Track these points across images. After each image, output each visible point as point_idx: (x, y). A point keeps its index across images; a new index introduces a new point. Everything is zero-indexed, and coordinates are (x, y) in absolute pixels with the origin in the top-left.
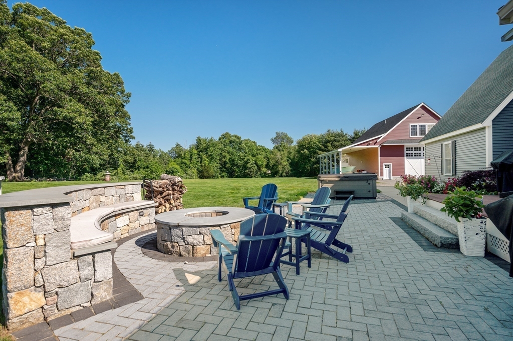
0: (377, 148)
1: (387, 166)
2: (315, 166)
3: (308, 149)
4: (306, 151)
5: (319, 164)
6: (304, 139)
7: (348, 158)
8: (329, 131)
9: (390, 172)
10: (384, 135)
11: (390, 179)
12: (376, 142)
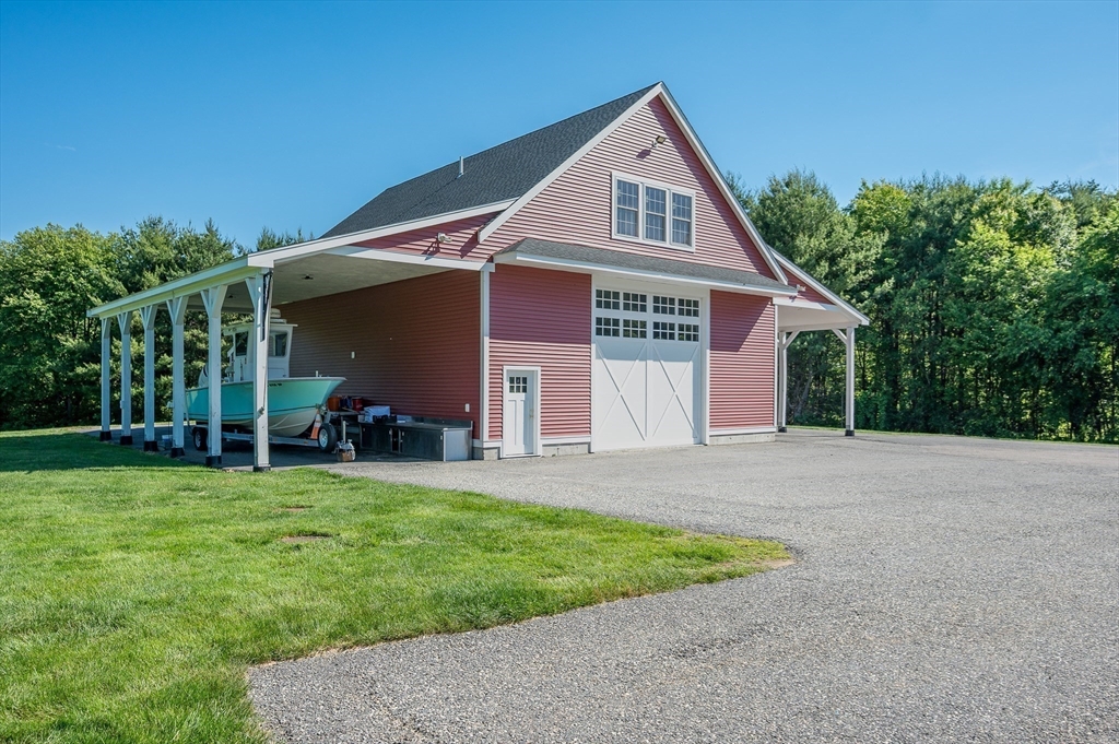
0: (477, 274)
1: (521, 383)
2: (80, 370)
3: (45, 289)
4: (35, 301)
5: (98, 361)
6: (27, 244)
7: (289, 328)
8: (154, 224)
9: (529, 415)
10: (510, 208)
11: (531, 455)
12: (474, 240)
